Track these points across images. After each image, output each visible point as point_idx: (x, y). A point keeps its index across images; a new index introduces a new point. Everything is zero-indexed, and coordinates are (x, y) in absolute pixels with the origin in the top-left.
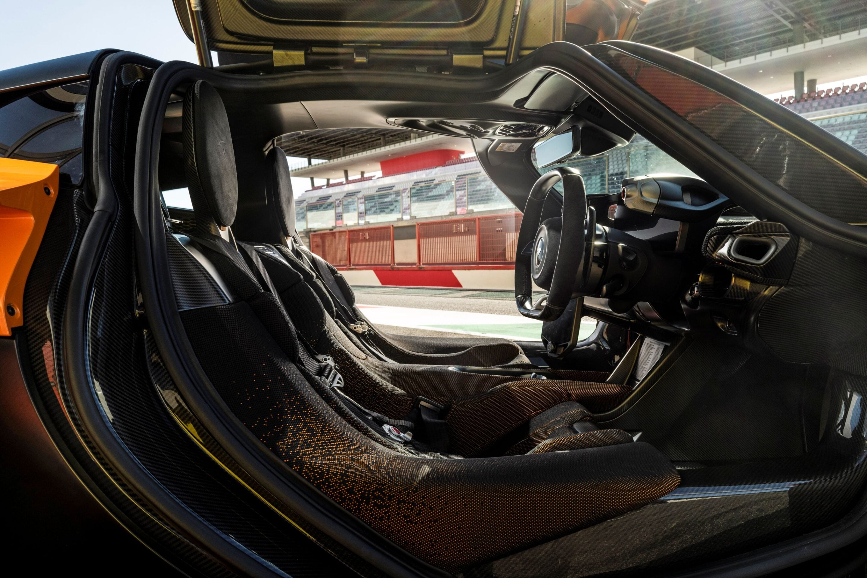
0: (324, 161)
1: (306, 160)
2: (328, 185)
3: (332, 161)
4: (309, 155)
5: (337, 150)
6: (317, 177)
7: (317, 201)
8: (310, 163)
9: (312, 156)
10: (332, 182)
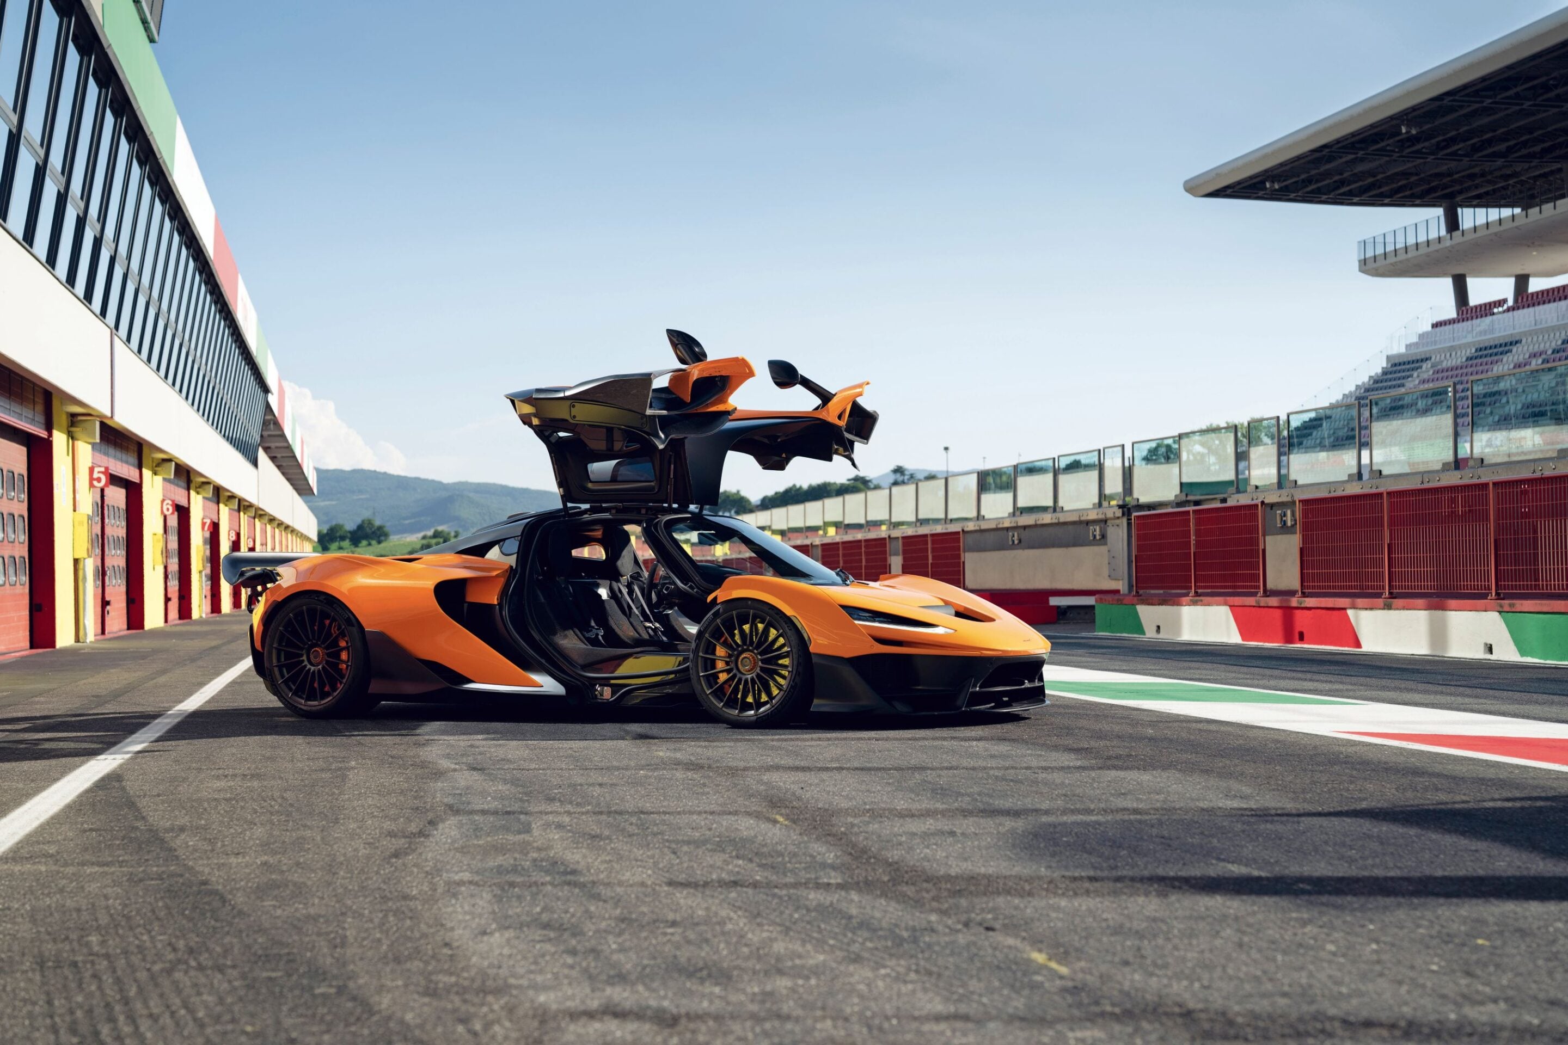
0: (1506, 212)
1: (1436, 214)
2: (1523, 298)
3: (1534, 211)
4: (1451, 196)
5: (1552, 172)
6: (1479, 273)
7: (1469, 359)
8: (1453, 224)
9: (1459, 199)
10: (1536, 285)
